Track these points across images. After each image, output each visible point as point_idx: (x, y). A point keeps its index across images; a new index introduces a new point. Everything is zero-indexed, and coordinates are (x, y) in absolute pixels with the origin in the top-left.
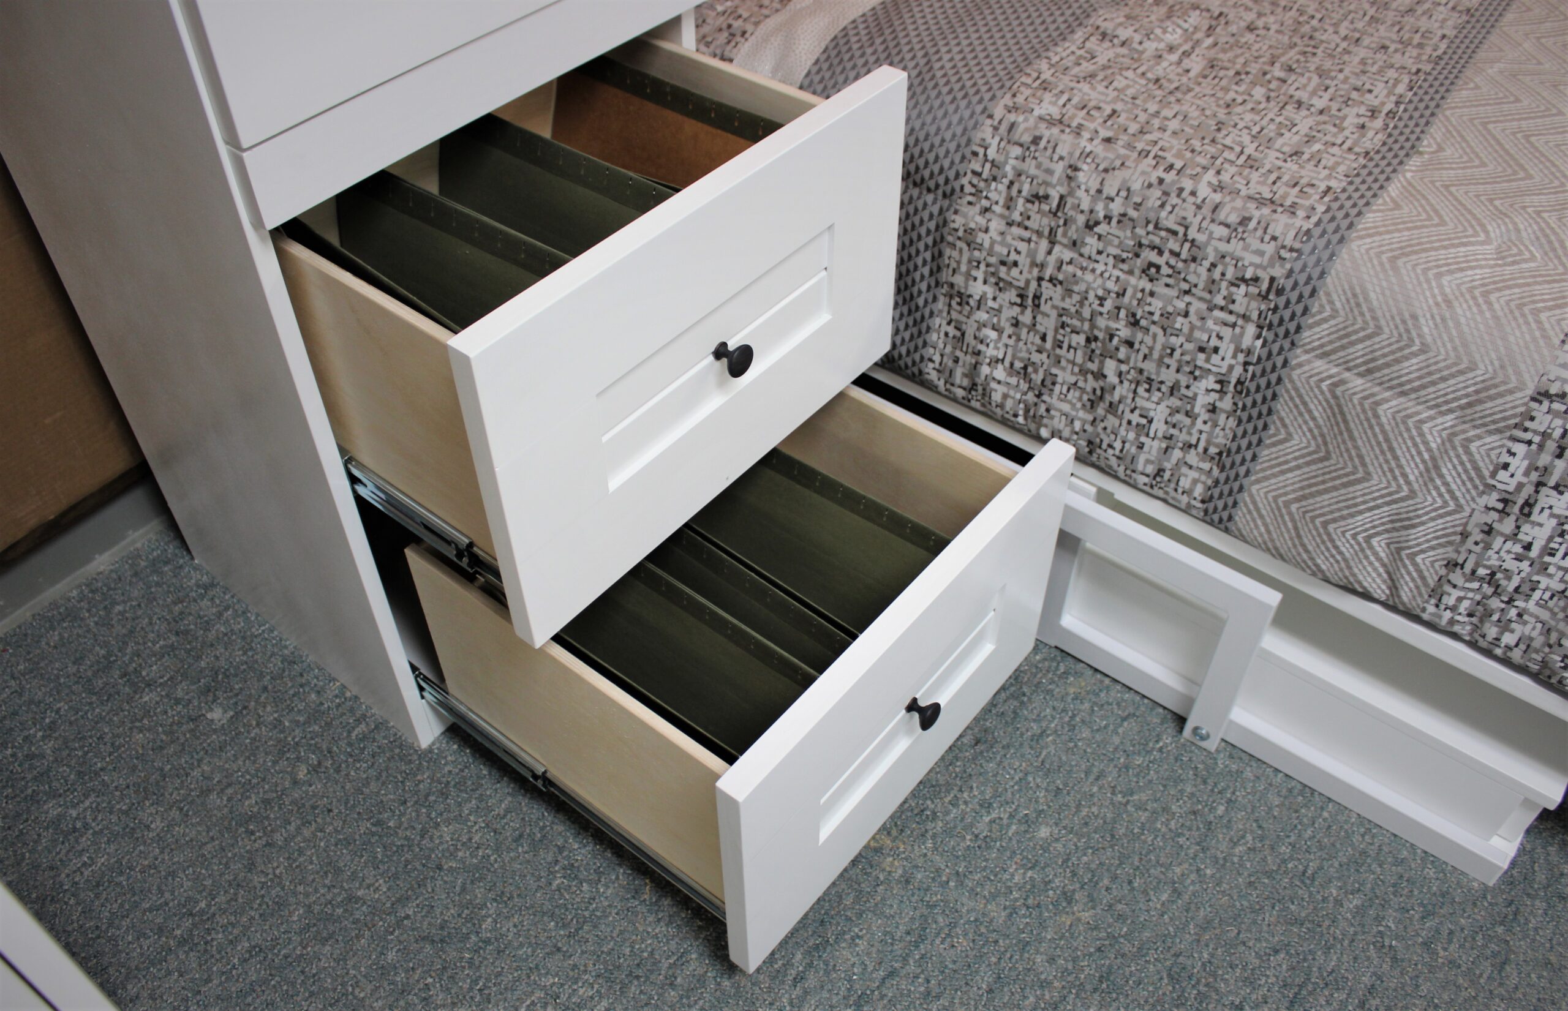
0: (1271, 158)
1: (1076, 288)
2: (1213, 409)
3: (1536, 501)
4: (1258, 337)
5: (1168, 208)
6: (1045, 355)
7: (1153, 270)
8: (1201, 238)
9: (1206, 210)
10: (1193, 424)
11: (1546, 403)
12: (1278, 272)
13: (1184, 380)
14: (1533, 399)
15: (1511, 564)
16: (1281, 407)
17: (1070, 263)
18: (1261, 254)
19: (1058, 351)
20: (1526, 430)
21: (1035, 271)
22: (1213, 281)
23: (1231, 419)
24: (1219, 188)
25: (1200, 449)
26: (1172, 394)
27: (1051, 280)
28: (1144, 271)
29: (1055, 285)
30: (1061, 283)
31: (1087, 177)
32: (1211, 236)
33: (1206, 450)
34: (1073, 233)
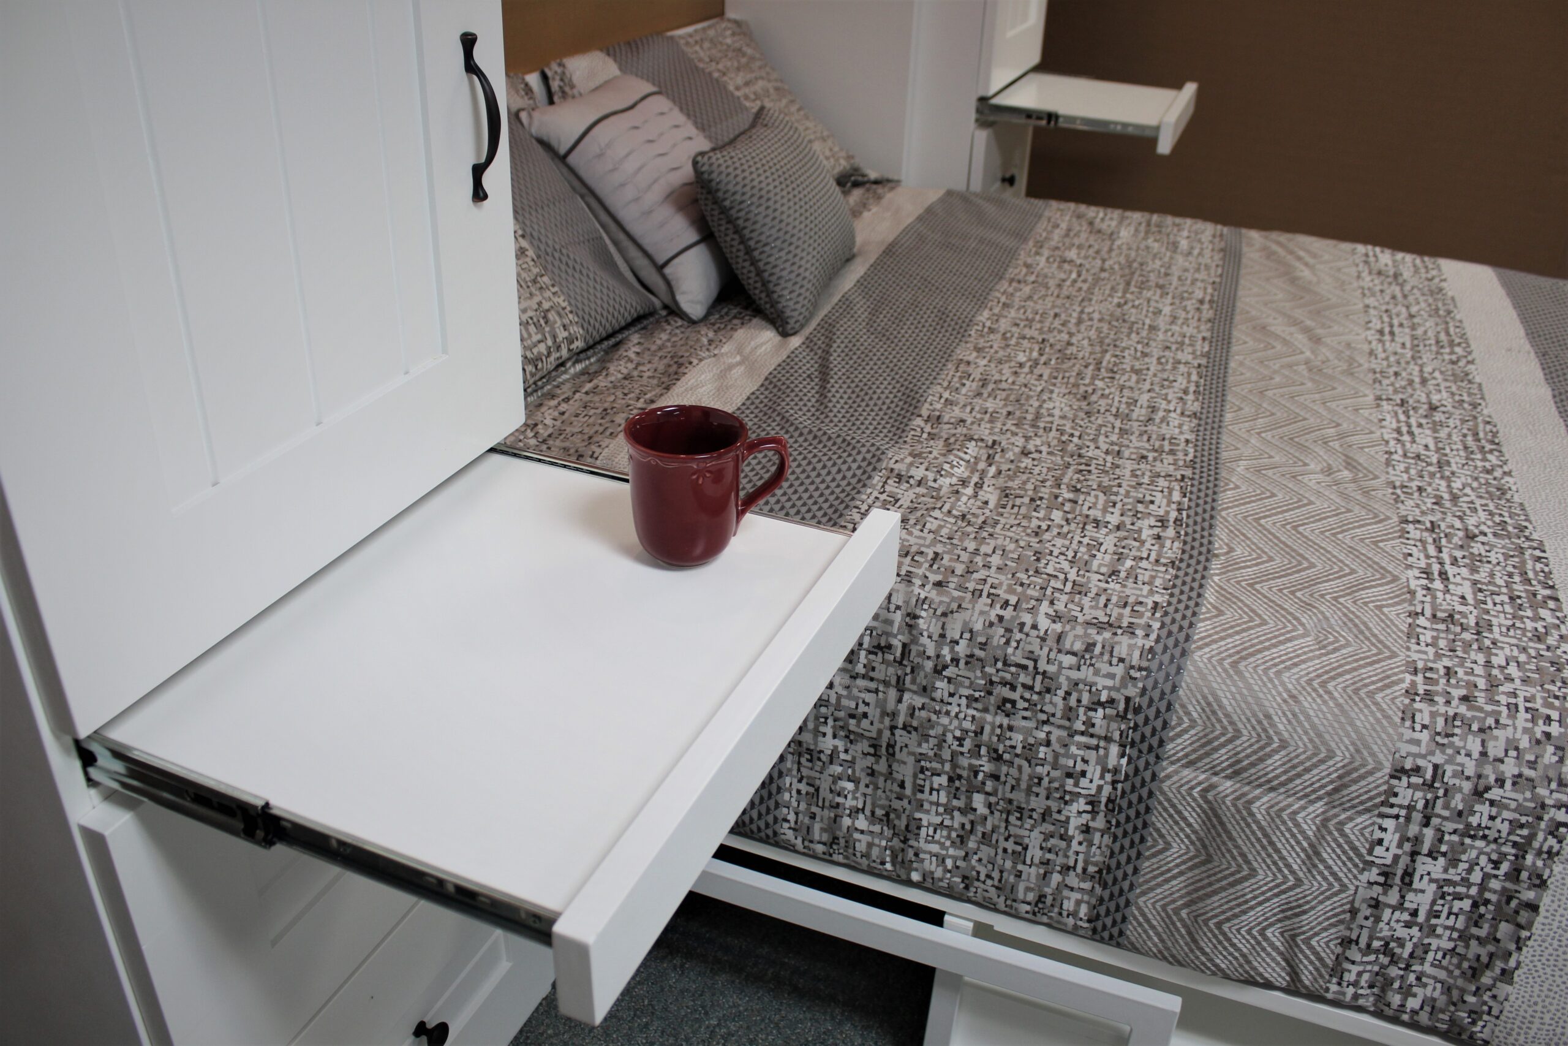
0: (1094, 582)
1: (932, 733)
2: (1086, 830)
3: (1414, 869)
4: (1123, 756)
5: (1014, 644)
6: (906, 801)
7: (1008, 706)
8: (1052, 669)
9: (1051, 642)
10: (1069, 846)
11: (1405, 779)
12: (1132, 691)
13: (1054, 805)
14: (1392, 777)
15: (1401, 932)
16: (1157, 819)
17: (923, 708)
18: (1112, 676)
19: (919, 796)
20: (1392, 806)
21: (887, 721)
22: (1071, 709)
23: (1106, 837)
24: (1057, 618)
25: (1079, 869)
26: (1044, 820)
27: (905, 728)
28: (999, 708)
29: (909, 732)
30: (916, 729)
31: (926, 623)
32: (1061, 667)
33: (1085, 870)
34: (921, 679)
